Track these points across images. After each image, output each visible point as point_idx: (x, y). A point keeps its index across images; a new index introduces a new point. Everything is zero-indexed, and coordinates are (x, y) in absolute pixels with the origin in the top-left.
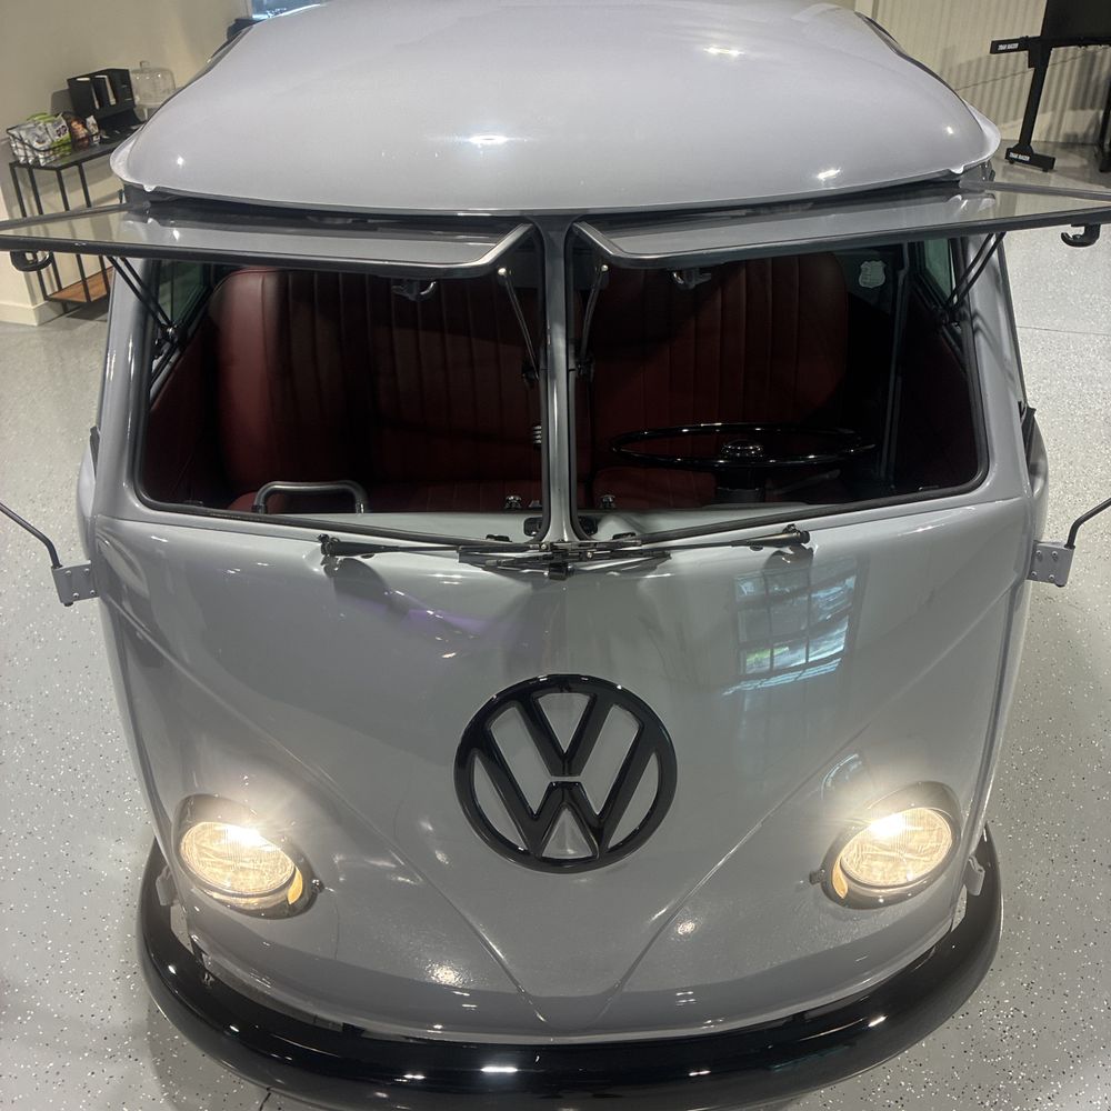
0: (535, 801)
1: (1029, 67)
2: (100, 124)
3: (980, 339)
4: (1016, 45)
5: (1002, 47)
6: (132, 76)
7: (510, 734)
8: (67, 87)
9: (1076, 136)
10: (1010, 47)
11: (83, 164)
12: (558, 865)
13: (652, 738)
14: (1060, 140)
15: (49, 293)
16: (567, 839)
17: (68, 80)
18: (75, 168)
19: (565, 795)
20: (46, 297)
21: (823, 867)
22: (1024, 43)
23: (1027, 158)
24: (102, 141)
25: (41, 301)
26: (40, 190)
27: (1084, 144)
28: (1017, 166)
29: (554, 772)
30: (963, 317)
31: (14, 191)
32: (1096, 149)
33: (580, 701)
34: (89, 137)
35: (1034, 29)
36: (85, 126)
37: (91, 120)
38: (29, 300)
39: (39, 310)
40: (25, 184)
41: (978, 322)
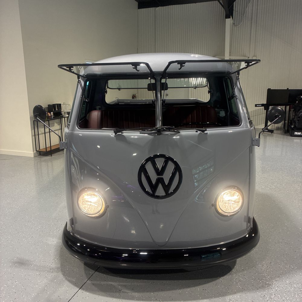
0: (154, 182)
1: (265, 110)
2: (54, 114)
3: (238, 100)
4: (261, 105)
5: (257, 106)
6: (62, 105)
7: (149, 167)
8: (47, 107)
9: (279, 127)
10: (259, 105)
11: (50, 121)
12: (158, 197)
13: (177, 168)
14: (275, 128)
15: (37, 150)
16: (160, 191)
17: (48, 105)
18: (48, 122)
19: (160, 181)
20: (36, 151)
21: (214, 203)
22: (263, 105)
23: (267, 131)
24: (54, 118)
25: (35, 152)
26: (39, 127)
27: (281, 129)
28: (265, 132)
29: (157, 175)
30: (234, 97)
31: (33, 126)
32: (284, 129)
33: (163, 160)
34: (51, 116)
35: (265, 102)
36: (50, 114)
37: (52, 113)
38: (32, 151)
39: (34, 154)
40: (36, 126)
41: (237, 97)
